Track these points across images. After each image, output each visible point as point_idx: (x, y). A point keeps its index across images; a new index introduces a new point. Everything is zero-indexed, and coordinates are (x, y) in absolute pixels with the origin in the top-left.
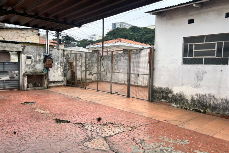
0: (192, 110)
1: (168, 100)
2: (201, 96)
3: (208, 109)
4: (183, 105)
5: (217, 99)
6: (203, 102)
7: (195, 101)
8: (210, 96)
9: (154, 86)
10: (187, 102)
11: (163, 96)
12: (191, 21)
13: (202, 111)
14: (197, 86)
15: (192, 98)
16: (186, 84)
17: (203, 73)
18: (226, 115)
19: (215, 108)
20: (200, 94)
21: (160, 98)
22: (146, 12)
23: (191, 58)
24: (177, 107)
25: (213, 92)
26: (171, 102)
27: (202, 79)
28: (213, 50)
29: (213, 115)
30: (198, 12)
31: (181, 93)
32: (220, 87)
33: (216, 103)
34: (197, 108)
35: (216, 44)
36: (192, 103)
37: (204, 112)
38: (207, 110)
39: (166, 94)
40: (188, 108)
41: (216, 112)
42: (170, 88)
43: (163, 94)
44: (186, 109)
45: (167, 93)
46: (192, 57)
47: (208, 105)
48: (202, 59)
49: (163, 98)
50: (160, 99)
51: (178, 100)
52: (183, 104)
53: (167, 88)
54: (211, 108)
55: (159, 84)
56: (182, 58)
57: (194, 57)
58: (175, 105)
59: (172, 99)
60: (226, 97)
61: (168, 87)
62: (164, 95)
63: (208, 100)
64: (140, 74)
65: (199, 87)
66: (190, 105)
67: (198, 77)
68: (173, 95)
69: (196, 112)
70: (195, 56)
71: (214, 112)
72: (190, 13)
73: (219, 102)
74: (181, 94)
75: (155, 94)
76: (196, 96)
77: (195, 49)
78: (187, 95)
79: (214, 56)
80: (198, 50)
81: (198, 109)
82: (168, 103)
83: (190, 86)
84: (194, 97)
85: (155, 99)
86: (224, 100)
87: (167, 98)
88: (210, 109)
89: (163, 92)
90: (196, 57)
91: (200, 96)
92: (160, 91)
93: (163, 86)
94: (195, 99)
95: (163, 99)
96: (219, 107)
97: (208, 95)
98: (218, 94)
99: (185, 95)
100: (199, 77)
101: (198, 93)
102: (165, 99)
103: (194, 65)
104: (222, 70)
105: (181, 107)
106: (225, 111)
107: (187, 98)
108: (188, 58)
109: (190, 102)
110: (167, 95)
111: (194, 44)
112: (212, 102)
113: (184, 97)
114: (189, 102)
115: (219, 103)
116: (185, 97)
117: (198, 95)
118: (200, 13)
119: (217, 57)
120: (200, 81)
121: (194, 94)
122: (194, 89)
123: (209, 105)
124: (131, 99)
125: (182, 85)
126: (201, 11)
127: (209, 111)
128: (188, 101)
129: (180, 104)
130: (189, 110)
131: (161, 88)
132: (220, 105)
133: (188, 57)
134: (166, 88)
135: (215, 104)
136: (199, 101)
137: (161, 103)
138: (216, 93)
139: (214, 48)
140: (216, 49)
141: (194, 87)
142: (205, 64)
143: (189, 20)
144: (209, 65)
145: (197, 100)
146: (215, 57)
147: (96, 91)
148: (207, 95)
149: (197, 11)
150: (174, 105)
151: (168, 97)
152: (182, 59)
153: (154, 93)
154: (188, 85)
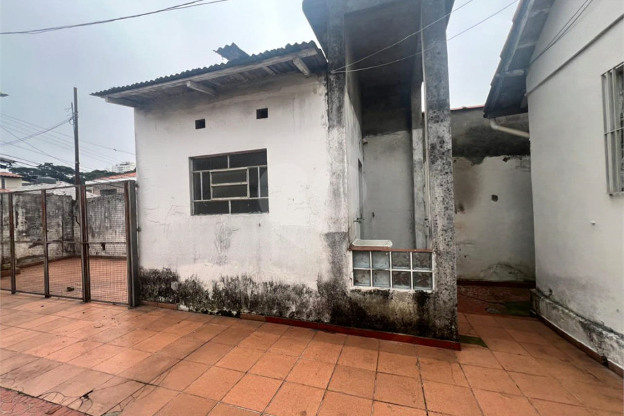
0: (217, 313)
1: (170, 298)
2: (230, 281)
3: (244, 308)
4: (199, 305)
5: (257, 284)
6: (235, 293)
7: (220, 293)
8: (245, 278)
9: (142, 268)
10: (207, 297)
11: (160, 288)
12: (201, 124)
13: (235, 313)
14: (221, 261)
15: (216, 288)
16: (201, 257)
17: (230, 233)
18: (275, 315)
19: (254, 303)
20: (227, 277)
21: (155, 294)
22: (93, 94)
23: (208, 202)
24: (189, 311)
25: (248, 270)
26: (178, 302)
27: (229, 246)
28: (243, 183)
29: (253, 319)
30: (211, 105)
31: (193, 278)
32: (259, 260)
33: (256, 293)
34: (225, 309)
35: (248, 172)
36: (215, 298)
37: (238, 316)
38: (242, 311)
39: (166, 284)
40: (210, 311)
41: (258, 311)
42: (173, 270)
43: (160, 284)
44: (206, 312)
45: (168, 280)
46: (210, 198)
47: (243, 301)
48: (227, 202)
49: (160, 293)
50: (156, 297)
51: (190, 294)
52: (200, 302)
53: (167, 269)
54: (249, 304)
55: (151, 262)
56: (191, 202)
57: (212, 199)
58: (185, 307)
59: (178, 294)
60: (272, 277)
61: (169, 268)
62: (163, 286)
63: (242, 288)
64: (108, 243)
65: (225, 263)
66: (213, 302)
67: (221, 242)
68: (180, 285)
69: (224, 317)
70: (213, 197)
71: (254, 313)
72: (198, 108)
73: (260, 290)
74: (194, 281)
75: (144, 287)
76: (221, 281)
77: (213, 183)
78: (204, 283)
79: (246, 195)
80: (219, 185)
81: (227, 311)
82: (171, 303)
83: (209, 262)
84: (218, 284)
85: (145, 300)
86: (268, 286)
87: (167, 292)
88: (247, 306)
89: (159, 279)
90: (216, 199)
91: (227, 280)
92: (154, 277)
93: (160, 267)
94: (221, 289)
95: (162, 296)
96: (262, 300)
97: (242, 277)
98: (258, 273)
99: (201, 281)
100: (223, 242)
101: (224, 275)
102: (165, 297)
103: (214, 216)
104: (260, 225)
105: (197, 310)
106: (271, 308)
107: (205, 289)
108: (202, 202)
109: (213, 297)
110: (168, 286)
111: (211, 171)
112: (249, 293)
113: (200, 287)
114: (210, 296)
115: (260, 292)
116: (203, 286)
117: (225, 280)
118: (214, 108)
119: (251, 197)
120: (226, 248)
121: (217, 278)
122: (216, 267)
123: (245, 299)
124: (92, 305)
125: (195, 259)
126: (215, 103)
127: (245, 311)
128: (208, 294)
129: (193, 303)
130: (211, 314)
131: (155, 272)
132: (262, 295)
133: (202, 200)
134: (165, 270)
135: (255, 295)
136: (227, 293)
137: (158, 305)
138: (254, 272)
139: (245, 181)
140: (247, 183)
141: (217, 263)
142: (232, 213)
143: (196, 121)
144: (240, 215)
145: (223, 290)
146: (248, 197)
147: (10, 292)
148: (240, 279)
149: (209, 103)
150: (183, 307)
151: (171, 289)
152: (191, 204)
153: (142, 283)
154: (206, 260)
